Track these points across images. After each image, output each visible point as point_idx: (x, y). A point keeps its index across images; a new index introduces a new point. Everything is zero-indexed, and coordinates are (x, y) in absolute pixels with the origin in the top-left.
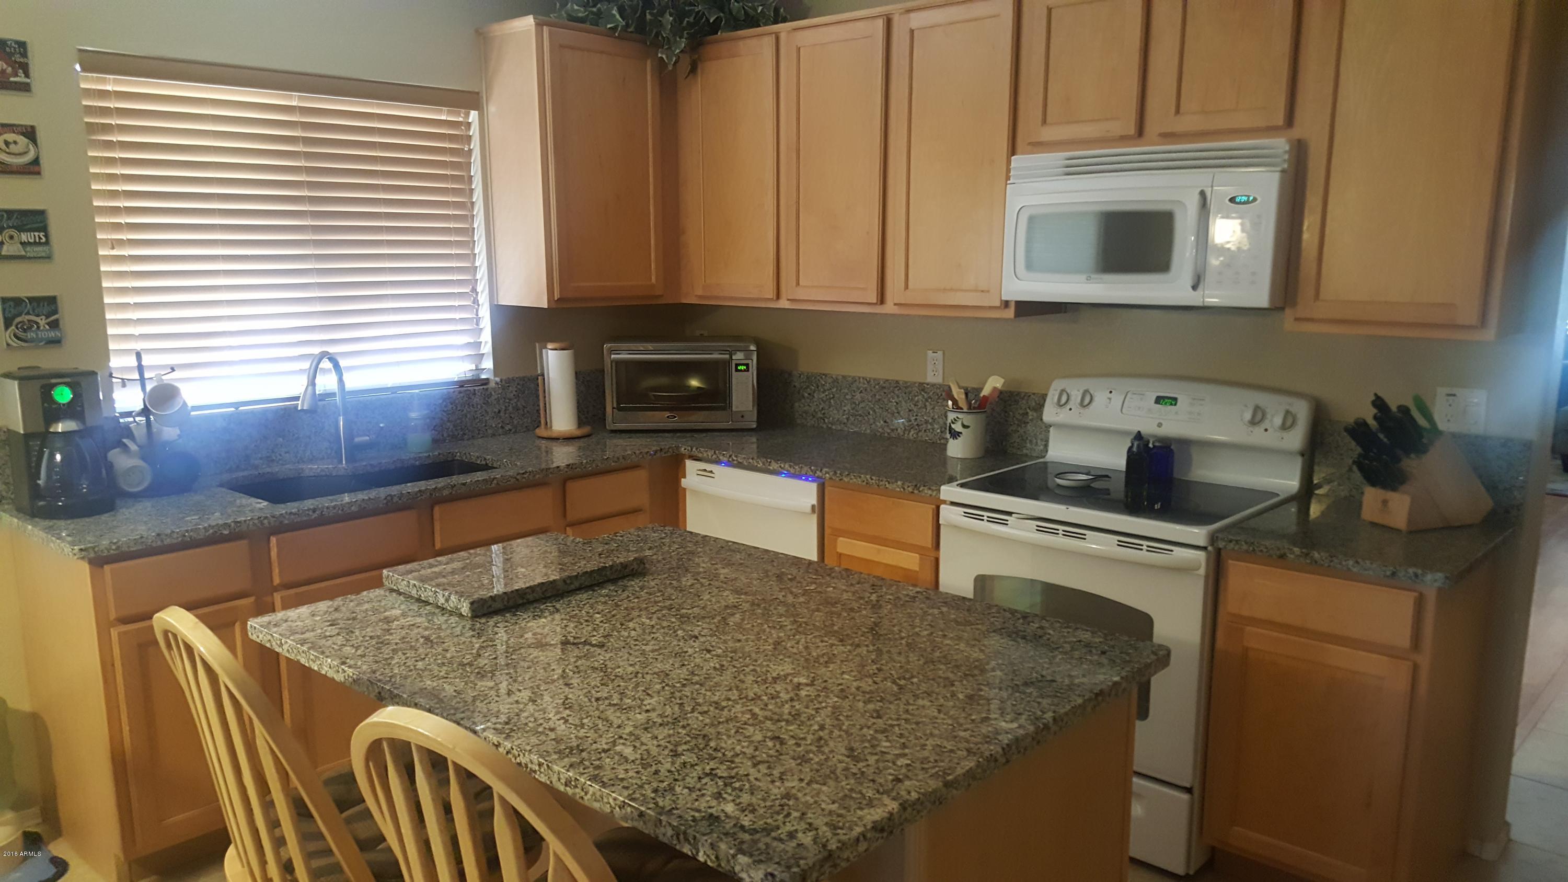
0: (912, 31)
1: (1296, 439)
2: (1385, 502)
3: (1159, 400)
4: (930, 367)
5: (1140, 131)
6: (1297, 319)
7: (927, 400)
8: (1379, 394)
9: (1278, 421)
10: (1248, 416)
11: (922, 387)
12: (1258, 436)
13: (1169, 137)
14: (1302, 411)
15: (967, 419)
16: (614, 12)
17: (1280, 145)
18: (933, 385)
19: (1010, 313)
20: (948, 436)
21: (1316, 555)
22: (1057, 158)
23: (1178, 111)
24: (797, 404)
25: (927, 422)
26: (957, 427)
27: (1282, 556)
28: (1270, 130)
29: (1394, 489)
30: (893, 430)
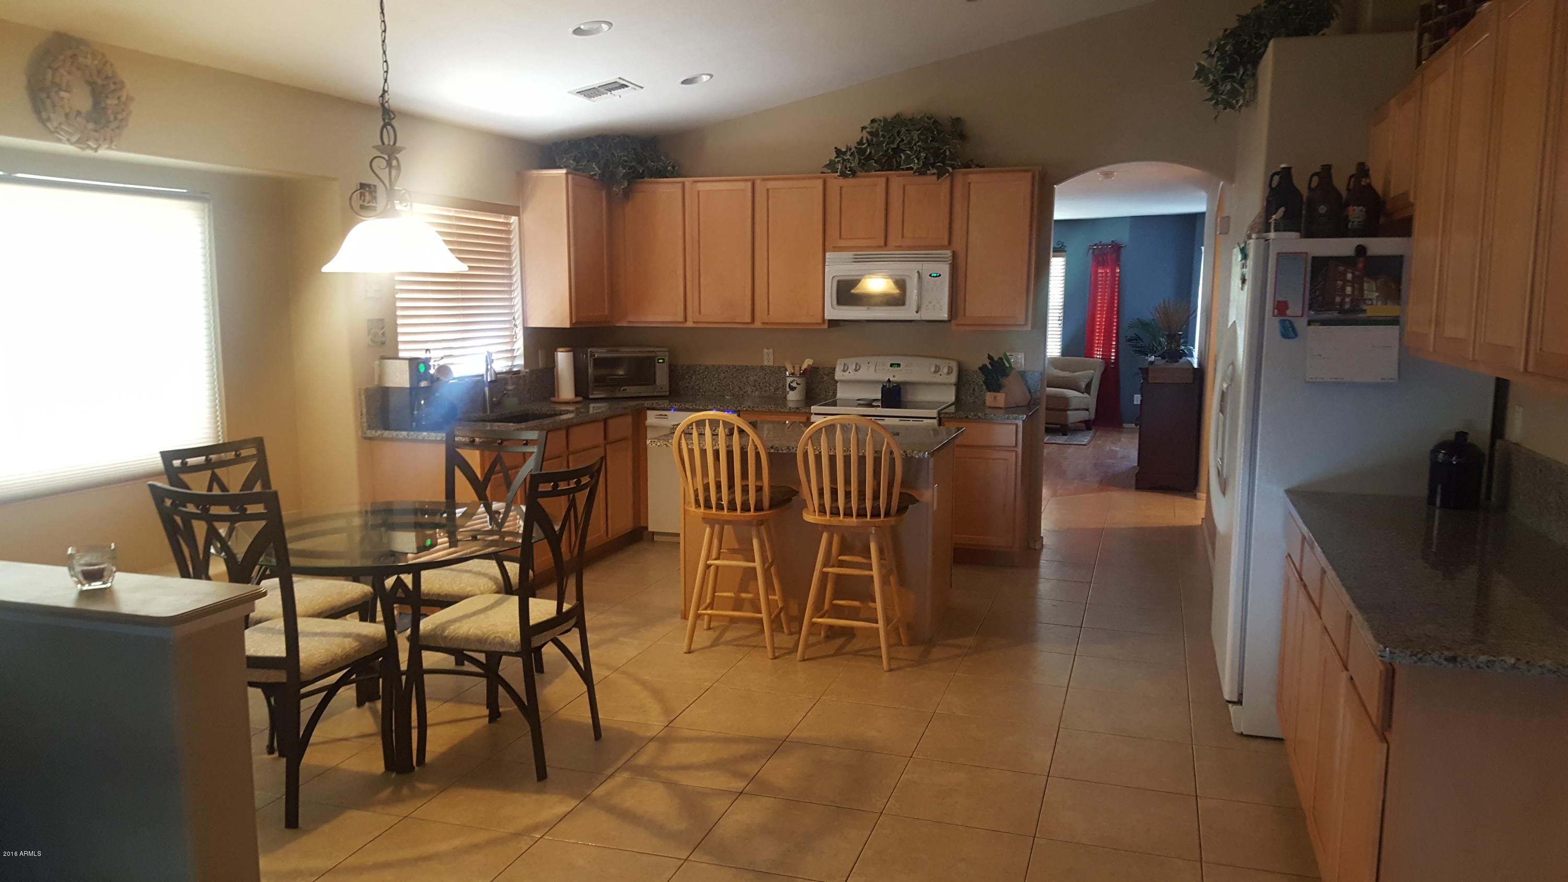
0: (768, 190)
1: (953, 378)
2: (995, 397)
3: (892, 365)
4: (765, 357)
5: (886, 244)
6: (958, 325)
7: (765, 375)
8: (991, 354)
9: (945, 370)
10: (933, 369)
11: (763, 368)
12: (938, 378)
13: (899, 248)
14: (954, 365)
15: (799, 380)
16: (594, 166)
17: (948, 253)
18: (769, 367)
19: (826, 326)
20: (788, 389)
21: (980, 415)
22: (849, 255)
23: (903, 236)
24: (680, 383)
25: (766, 386)
26: (794, 385)
27: (967, 417)
28: (942, 247)
29: (999, 392)
30: (745, 392)
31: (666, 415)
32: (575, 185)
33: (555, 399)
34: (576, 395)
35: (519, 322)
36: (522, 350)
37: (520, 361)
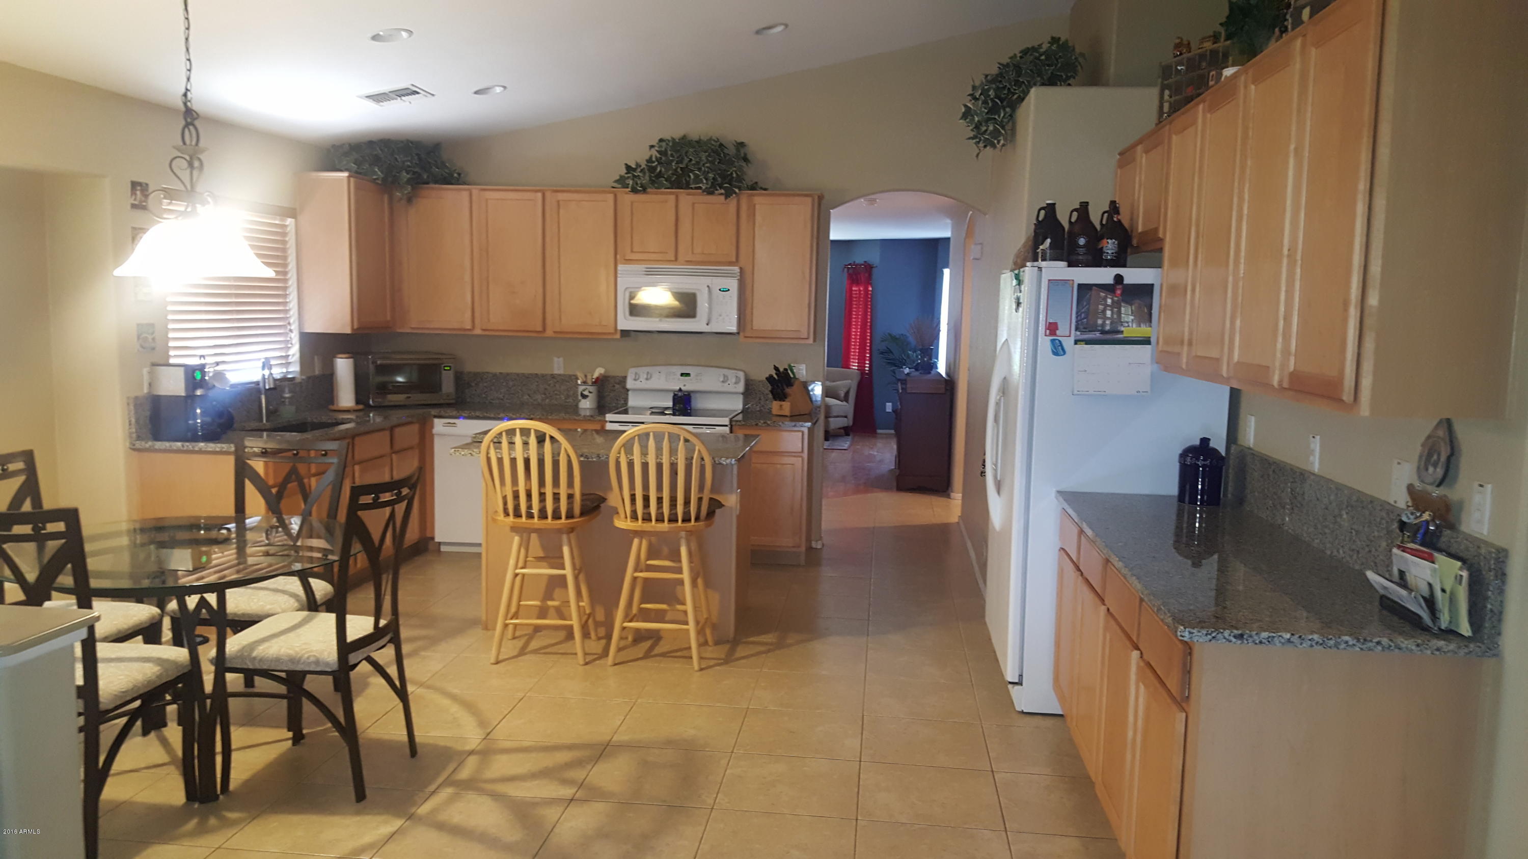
0: (558, 201)
1: (741, 388)
2: (781, 406)
3: (682, 375)
4: (556, 366)
5: (676, 259)
6: (746, 337)
7: (556, 383)
8: (777, 366)
9: (734, 380)
10: (722, 379)
11: (553, 376)
12: (726, 387)
13: (689, 262)
14: (741, 375)
15: (592, 389)
16: (377, 170)
17: (736, 269)
18: (560, 375)
19: (618, 336)
20: (580, 398)
21: (769, 422)
22: (641, 267)
23: (693, 253)
24: (467, 391)
25: (556, 394)
26: (586, 393)
27: (757, 425)
28: (730, 264)
29: (784, 401)
30: (534, 400)
31: (454, 423)
32: (357, 188)
33: (332, 407)
34: (358, 402)
35: (294, 326)
36: (298, 355)
37: (294, 369)
